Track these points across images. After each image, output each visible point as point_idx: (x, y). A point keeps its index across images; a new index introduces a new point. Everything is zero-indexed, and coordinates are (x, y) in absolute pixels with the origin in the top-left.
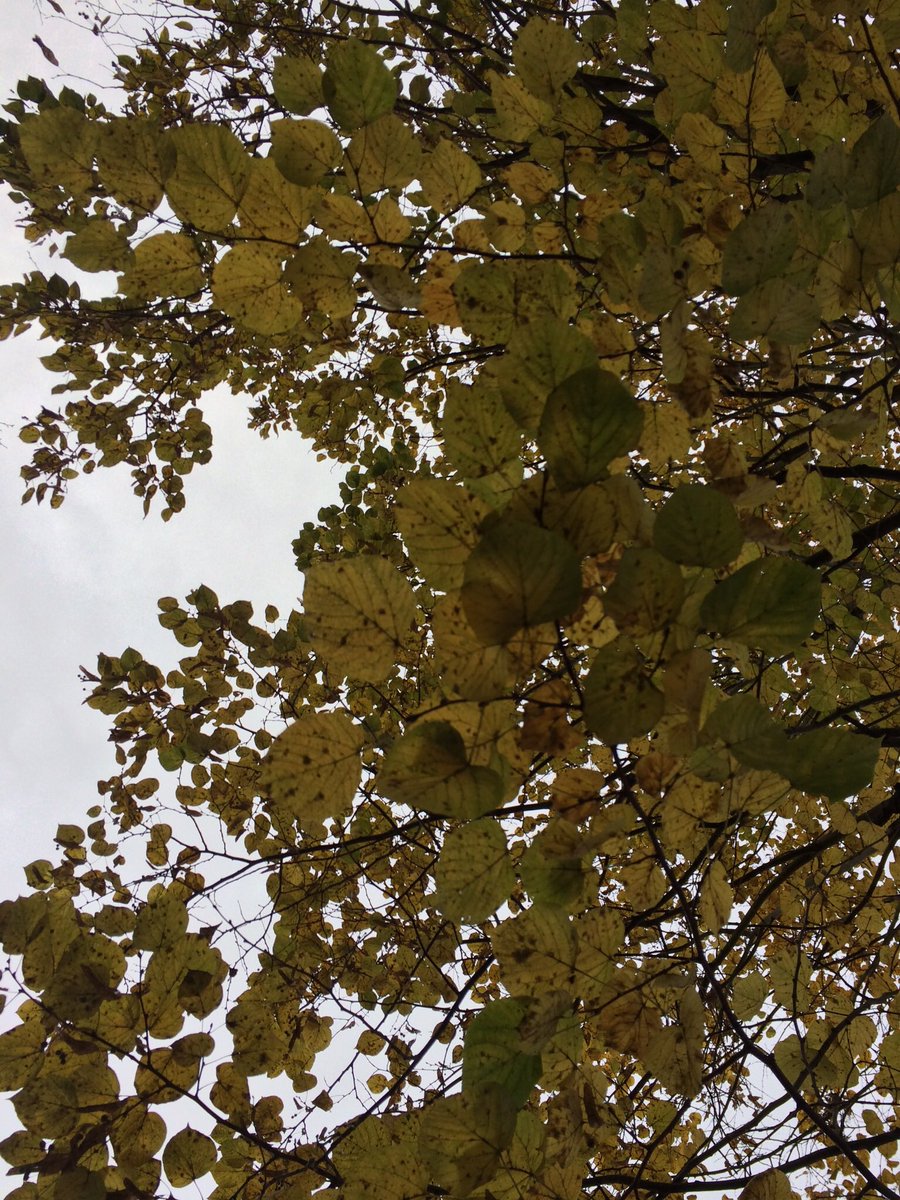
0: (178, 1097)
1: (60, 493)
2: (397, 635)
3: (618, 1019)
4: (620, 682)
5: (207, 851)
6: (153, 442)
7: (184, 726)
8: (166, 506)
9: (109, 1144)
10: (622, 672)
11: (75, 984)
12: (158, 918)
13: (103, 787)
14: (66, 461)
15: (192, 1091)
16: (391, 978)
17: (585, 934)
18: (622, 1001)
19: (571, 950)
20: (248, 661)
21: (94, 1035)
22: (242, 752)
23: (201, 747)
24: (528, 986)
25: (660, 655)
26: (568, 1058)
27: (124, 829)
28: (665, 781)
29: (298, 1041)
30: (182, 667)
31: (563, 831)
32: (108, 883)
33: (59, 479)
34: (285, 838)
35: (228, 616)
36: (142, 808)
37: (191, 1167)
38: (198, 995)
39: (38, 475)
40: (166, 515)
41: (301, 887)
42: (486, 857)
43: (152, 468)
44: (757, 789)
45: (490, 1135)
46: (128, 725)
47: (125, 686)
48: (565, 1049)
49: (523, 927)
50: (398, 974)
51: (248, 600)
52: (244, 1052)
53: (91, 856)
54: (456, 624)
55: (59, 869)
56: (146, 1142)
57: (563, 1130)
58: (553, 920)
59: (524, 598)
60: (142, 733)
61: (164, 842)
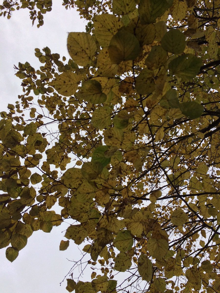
0: (34, 167)
1: (10, 15)
2: (90, 56)
3: (130, 155)
4: (147, 79)
5: (44, 116)
6: (36, 3)
7: (40, 85)
8: (39, 23)
9: (18, 174)
10: (148, 77)
11: (10, 140)
12: (30, 128)
13: (19, 97)
14: (12, 5)
15: (37, 166)
16: (85, 150)
17: (126, 136)
18: (132, 152)
19: (122, 139)
20: (58, 70)
21: (15, 152)
22: (54, 94)
23: (44, 91)
24: (110, 144)
25: (157, 75)
26: (118, 160)
27: (24, 108)
28: (153, 106)
29: (63, 161)
30: (41, 69)
31: (124, 113)
32: (20, 119)
33: (10, 10)
34: (63, 116)
35: (53, 57)
36: (29, 103)
37: (36, 181)
38: (39, 146)
39: (4, 8)
40: (38, 26)
41: (66, 128)
42: (105, 115)
43: (35, 11)
44: (176, 113)
45: (97, 171)
46: (26, 82)
47: (25, 72)
48: (118, 158)
49: (111, 131)
50: (87, 150)
51: (59, 54)
52: (49, 159)
53: (16, 112)
54: (106, 56)
55: (8, 114)
56: (27, 175)
57: (114, 174)
58: (118, 131)
59: (124, 53)
60: (30, 85)
61: (34, 112)
